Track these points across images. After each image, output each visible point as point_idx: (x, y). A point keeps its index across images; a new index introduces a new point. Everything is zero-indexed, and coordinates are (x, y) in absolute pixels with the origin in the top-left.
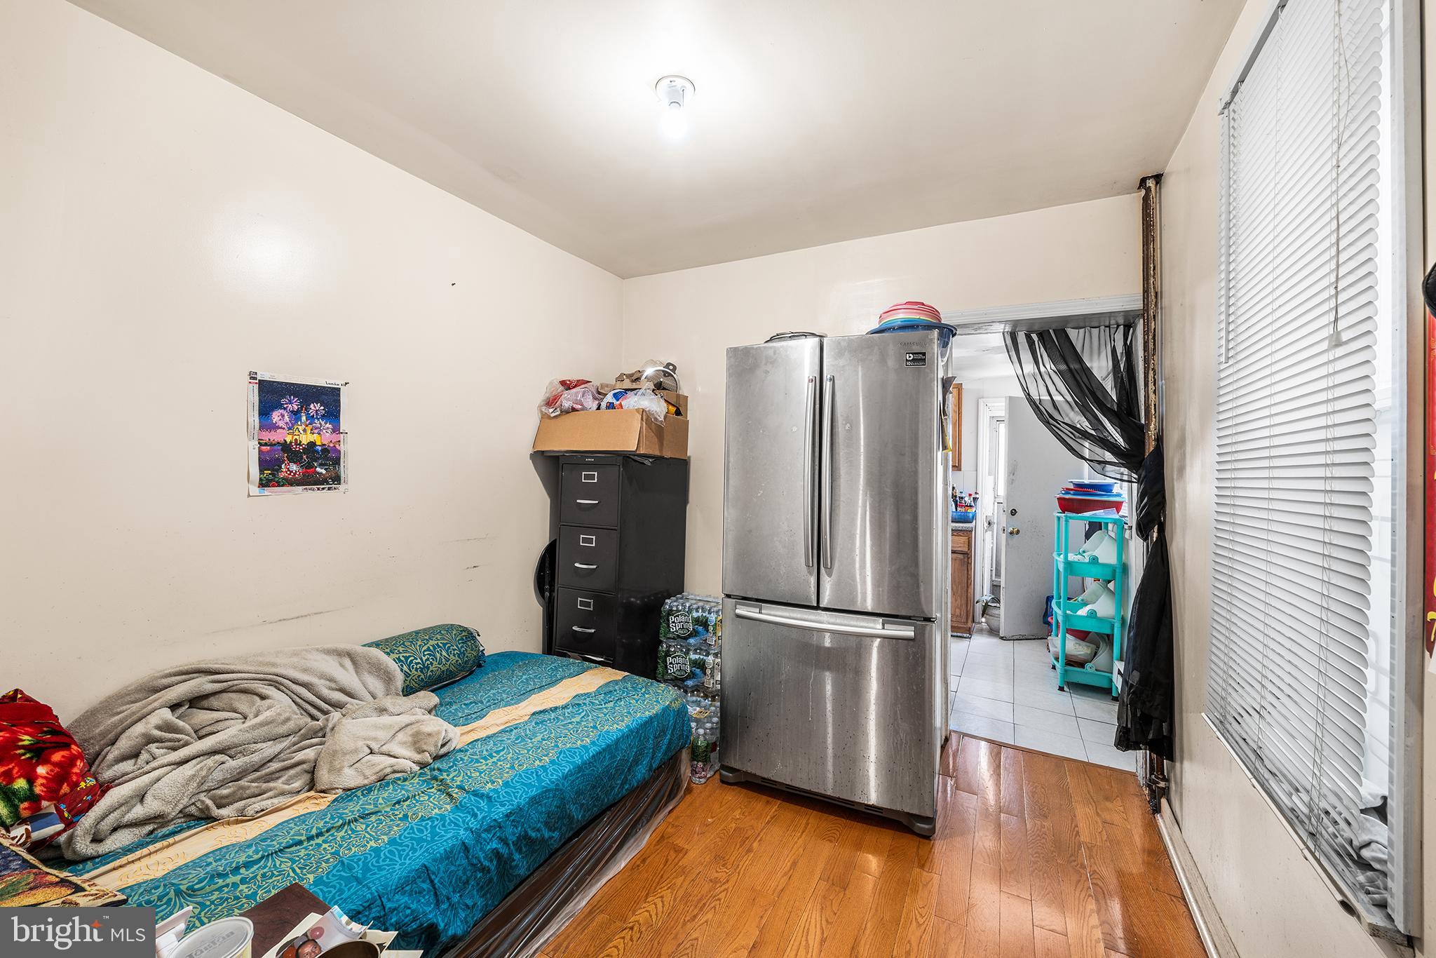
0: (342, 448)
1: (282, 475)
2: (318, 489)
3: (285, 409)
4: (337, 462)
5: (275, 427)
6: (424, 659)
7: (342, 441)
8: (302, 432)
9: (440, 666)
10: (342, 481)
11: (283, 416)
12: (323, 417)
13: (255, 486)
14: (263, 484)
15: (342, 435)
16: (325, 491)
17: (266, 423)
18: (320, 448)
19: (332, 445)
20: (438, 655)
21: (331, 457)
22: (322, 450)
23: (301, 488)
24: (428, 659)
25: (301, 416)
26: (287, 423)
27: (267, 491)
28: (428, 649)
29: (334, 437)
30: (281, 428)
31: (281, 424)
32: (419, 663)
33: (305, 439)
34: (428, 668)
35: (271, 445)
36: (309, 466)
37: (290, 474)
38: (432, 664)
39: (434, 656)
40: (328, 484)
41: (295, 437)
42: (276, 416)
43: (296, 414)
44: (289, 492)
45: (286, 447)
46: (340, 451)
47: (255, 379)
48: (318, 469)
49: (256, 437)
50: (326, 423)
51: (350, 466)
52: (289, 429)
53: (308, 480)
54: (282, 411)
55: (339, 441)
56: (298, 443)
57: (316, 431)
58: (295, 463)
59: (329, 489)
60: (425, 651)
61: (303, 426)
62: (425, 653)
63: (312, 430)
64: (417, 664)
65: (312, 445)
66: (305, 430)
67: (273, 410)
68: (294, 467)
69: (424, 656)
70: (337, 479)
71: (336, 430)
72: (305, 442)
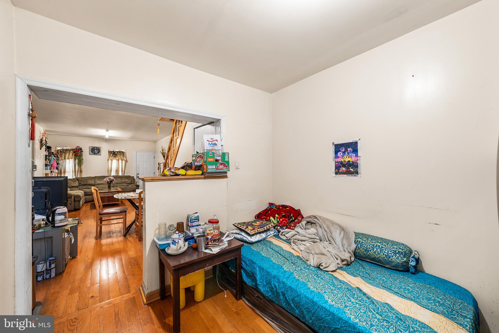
0: (359, 162)
1: (340, 171)
2: (351, 176)
3: (341, 151)
4: (357, 166)
5: (338, 157)
6: (368, 247)
7: (359, 160)
8: (346, 158)
9: (375, 254)
10: (359, 173)
11: (341, 154)
12: (352, 152)
13: (334, 174)
14: (336, 173)
15: (359, 158)
16: (353, 176)
17: (336, 157)
18: (351, 162)
19: (355, 161)
20: (375, 249)
21: (355, 165)
22: (352, 163)
23: (346, 175)
24: (370, 248)
25: (346, 153)
26: (341, 156)
27: (337, 176)
28: (373, 245)
29: (356, 159)
30: (340, 157)
31: (340, 156)
32: (365, 247)
33: (347, 160)
34: (368, 252)
35: (338, 162)
36: (348, 168)
37: (342, 171)
38: (371, 251)
39: (373, 249)
40: (354, 174)
41: (344, 159)
42: (339, 154)
43: (344, 152)
44: (343, 176)
45: (341, 163)
46: (358, 163)
47: (334, 144)
48: (351, 169)
49: (334, 161)
50: (353, 154)
51: (362, 168)
52: (342, 157)
53: (348, 173)
54: (340, 152)
55: (358, 160)
56: (345, 161)
57: (350, 157)
58: (344, 167)
59: (355, 176)
60: (372, 245)
61: (346, 156)
62: (370, 245)
63: (348, 157)
64: (364, 247)
65: (349, 161)
66: (347, 157)
67: (338, 153)
68: (344, 169)
69: (369, 246)
70: (357, 173)
71: (357, 156)
72: (347, 161)
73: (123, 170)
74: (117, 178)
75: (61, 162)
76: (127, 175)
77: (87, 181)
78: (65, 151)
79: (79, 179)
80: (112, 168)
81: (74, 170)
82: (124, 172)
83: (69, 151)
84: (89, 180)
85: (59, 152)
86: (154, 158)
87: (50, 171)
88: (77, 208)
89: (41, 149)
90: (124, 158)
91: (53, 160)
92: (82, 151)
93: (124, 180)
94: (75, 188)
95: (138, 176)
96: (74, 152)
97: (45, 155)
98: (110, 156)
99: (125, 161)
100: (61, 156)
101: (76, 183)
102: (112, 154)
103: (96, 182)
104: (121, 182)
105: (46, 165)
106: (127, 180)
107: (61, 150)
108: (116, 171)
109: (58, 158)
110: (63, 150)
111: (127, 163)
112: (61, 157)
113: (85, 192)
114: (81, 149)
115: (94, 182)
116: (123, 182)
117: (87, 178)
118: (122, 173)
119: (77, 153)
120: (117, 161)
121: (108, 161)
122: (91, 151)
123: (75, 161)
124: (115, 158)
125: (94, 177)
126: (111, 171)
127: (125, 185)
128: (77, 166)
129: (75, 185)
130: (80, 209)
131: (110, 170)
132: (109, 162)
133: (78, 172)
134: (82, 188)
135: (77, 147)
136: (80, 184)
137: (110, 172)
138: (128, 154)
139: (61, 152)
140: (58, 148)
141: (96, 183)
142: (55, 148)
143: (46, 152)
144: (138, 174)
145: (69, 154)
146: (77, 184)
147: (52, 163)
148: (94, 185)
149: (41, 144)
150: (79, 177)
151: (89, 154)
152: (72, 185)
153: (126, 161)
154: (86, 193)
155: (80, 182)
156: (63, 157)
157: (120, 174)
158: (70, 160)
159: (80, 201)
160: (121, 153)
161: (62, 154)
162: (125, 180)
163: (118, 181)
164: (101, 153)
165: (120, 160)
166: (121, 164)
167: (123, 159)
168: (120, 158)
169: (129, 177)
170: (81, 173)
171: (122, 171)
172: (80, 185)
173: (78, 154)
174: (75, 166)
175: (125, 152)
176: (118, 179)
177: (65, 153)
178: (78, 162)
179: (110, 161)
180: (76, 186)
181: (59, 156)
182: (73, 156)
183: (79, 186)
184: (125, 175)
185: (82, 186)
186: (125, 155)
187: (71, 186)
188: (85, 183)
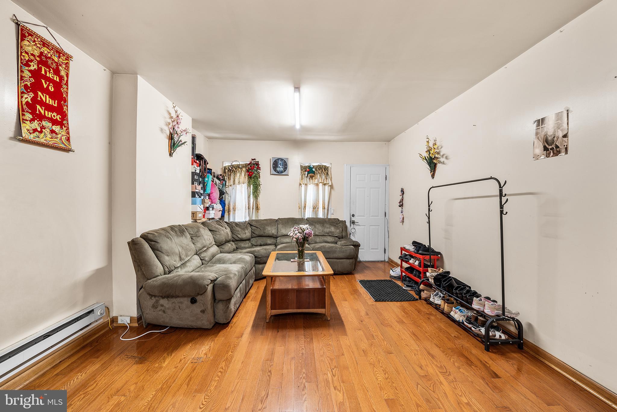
73: (326, 207)
74: (315, 223)
75: (228, 190)
76: (333, 217)
77: (264, 229)
78: (234, 169)
79: (254, 223)
80: (306, 202)
81: (247, 206)
82: (328, 210)
83: (241, 168)
84: (268, 226)
85: (227, 170)
86: (386, 179)
87: (202, 207)
88: (222, 321)
89: (171, 155)
90: (327, 181)
91: (210, 183)
92: (259, 168)
93: (328, 228)
94: (244, 242)
95: (353, 219)
96: (248, 171)
97: (192, 172)
98: (303, 176)
99: (329, 187)
100: (229, 178)
101: (246, 231)
102: (307, 172)
103: (279, 231)
104: (323, 233)
105: (194, 194)
106: (333, 229)
107: (230, 168)
108: (314, 208)
109: (224, 182)
110: (233, 166)
111: (333, 192)
112: (229, 180)
113: (256, 257)
114: (257, 164)
115: (276, 232)
116: (326, 233)
117: (265, 222)
118: (324, 214)
119: (251, 172)
120: (315, 187)
121: (300, 186)
122: (274, 168)
123: (249, 188)
124: (311, 181)
125: (277, 221)
126: (305, 207)
127: (329, 239)
128: (252, 196)
129: (244, 236)
130: (229, 323)
131: (303, 205)
132: (301, 189)
133: (253, 209)
134: (256, 242)
135: (253, 160)
136: (254, 233)
137: (303, 210)
138: (333, 172)
139: (229, 170)
140: (225, 163)
141: (280, 234)
142: (222, 163)
143: (193, 166)
144: (353, 216)
145: (241, 173)
146: (247, 234)
147: (208, 191)
148: (276, 237)
149: (170, 143)
150: (254, 218)
151: (271, 174)
152: (239, 236)
153: (332, 187)
154: (259, 259)
155: (254, 230)
156: (232, 179)
157: (321, 215)
158: (242, 186)
159: (230, 300)
160: (322, 171)
161: (230, 174)
162: (330, 228)
163: (316, 229)
164: (288, 173)
165: (321, 185)
166: (323, 192)
167: (325, 182)
168: (320, 181)
169: (336, 222)
170: (258, 212)
171: (324, 208)
172: (254, 235)
173: (252, 175)
174: (249, 197)
175: (329, 168)
176: (317, 226)
177: (235, 173)
178: (253, 189)
179: (303, 186)
180: (246, 238)
181: (226, 178)
182: (247, 178)
183: (252, 238)
184: (329, 217)
185: (257, 238)
186: (329, 173)
187: (237, 239)
188: (262, 233)
